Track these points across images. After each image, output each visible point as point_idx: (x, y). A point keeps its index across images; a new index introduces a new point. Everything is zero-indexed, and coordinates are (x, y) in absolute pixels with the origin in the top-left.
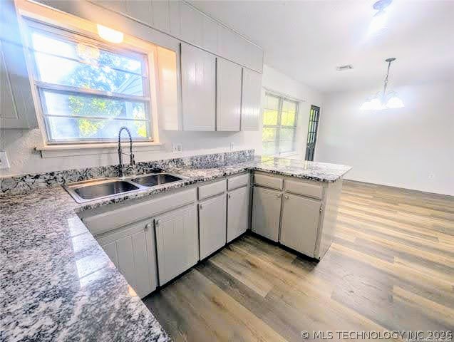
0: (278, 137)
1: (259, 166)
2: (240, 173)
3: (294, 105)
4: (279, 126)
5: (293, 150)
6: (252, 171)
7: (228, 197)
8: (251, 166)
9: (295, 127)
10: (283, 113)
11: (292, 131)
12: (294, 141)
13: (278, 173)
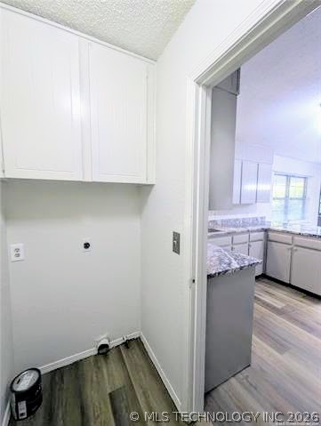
0: (286, 207)
1: (272, 227)
2: (258, 231)
3: (303, 180)
4: (287, 198)
5: (303, 218)
6: (266, 231)
7: (249, 245)
8: (266, 227)
9: (304, 199)
10: (291, 188)
11: (301, 201)
12: (303, 210)
13: (288, 232)
